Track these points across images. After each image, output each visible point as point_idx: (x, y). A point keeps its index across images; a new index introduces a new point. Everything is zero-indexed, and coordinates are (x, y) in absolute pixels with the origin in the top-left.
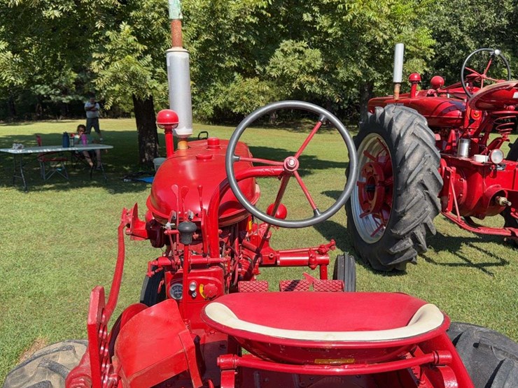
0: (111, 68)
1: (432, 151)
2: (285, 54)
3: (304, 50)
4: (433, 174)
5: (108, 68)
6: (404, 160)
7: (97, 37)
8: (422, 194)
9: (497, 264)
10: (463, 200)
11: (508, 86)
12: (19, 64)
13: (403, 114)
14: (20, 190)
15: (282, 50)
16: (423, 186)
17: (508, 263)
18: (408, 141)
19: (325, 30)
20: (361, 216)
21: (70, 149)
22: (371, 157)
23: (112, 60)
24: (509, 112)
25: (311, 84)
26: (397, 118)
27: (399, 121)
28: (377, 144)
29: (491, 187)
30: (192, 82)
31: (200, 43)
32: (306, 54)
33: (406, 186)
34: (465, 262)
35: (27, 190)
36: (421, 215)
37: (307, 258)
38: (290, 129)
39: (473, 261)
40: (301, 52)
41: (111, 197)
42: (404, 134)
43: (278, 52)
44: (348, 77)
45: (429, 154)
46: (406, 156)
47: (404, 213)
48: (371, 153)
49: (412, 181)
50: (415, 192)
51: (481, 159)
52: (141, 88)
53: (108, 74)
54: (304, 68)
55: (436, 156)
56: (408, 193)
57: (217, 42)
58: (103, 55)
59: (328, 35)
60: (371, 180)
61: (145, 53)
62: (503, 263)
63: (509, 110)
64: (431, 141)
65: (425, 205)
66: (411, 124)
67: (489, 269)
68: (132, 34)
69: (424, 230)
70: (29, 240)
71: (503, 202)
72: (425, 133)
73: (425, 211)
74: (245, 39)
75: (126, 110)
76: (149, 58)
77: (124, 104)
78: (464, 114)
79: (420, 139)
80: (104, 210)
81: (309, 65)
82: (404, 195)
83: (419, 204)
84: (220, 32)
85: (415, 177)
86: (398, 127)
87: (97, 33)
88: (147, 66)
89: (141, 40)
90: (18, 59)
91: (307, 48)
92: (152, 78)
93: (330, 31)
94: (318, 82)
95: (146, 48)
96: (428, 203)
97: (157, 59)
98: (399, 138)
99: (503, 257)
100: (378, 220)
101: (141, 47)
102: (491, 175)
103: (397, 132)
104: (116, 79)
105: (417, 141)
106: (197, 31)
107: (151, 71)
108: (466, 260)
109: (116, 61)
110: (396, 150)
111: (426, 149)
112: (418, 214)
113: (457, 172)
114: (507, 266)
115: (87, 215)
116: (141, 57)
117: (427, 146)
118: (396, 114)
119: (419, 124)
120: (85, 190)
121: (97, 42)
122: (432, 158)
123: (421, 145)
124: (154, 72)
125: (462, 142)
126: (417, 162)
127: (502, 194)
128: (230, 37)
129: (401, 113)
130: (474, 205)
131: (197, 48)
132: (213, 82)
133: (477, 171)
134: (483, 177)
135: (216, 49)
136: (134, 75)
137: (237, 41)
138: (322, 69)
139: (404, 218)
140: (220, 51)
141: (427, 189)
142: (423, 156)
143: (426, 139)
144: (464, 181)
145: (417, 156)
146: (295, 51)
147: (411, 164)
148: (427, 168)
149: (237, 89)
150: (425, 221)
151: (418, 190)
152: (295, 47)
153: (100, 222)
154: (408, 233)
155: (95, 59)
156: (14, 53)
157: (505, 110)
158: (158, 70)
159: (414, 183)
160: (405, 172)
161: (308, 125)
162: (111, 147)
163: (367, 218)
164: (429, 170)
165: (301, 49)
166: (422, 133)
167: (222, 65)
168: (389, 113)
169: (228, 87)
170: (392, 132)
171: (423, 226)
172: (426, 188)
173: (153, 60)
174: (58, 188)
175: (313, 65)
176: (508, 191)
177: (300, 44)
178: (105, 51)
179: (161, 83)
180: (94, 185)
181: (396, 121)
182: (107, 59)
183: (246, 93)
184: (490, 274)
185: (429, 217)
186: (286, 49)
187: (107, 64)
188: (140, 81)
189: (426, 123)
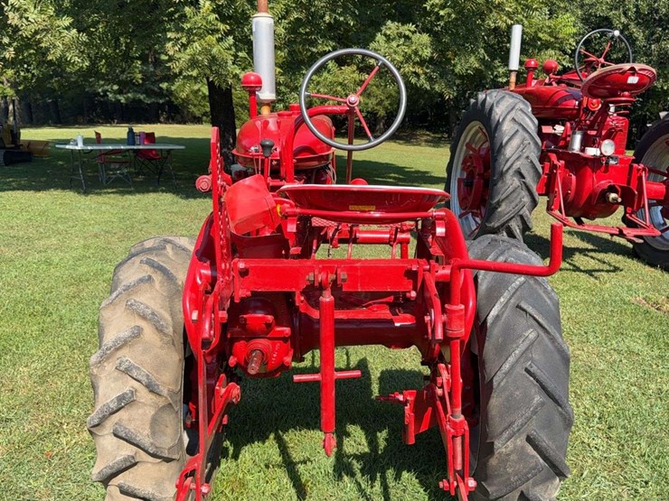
0: (188, 51)
1: (533, 138)
2: (388, 39)
3: (410, 35)
4: (531, 162)
5: (185, 49)
6: (501, 147)
7: (172, 14)
8: (518, 184)
9: (608, 271)
10: (570, 198)
11: (621, 69)
12: (85, 44)
13: (505, 99)
14: (79, 193)
15: (385, 35)
16: (520, 174)
17: (621, 270)
18: (507, 127)
19: (436, 10)
20: (460, 216)
21: (135, 147)
22: (474, 150)
23: (190, 42)
24: (623, 99)
25: (417, 75)
26: (498, 102)
27: (500, 106)
28: (480, 134)
29: (603, 182)
30: (278, 70)
31: (289, 23)
32: (413, 39)
33: (502, 175)
34: (571, 268)
35: (86, 193)
36: (517, 205)
37: (388, 236)
38: (401, 142)
39: (582, 268)
40: (407, 38)
41: (183, 202)
42: (504, 119)
43: (379, 37)
44: (467, 70)
45: (529, 140)
46: (504, 142)
47: (499, 204)
48: (473, 146)
49: (509, 169)
50: (511, 181)
51: (592, 152)
52: (222, 75)
53: (185, 57)
54: (410, 56)
55: (536, 143)
56: (503, 182)
57: (309, 22)
58: (179, 35)
59: (439, 18)
60: (471, 175)
61: (227, 34)
62: (616, 269)
63: (623, 96)
64: (533, 128)
65: (521, 195)
66: (512, 109)
67: (596, 274)
68: (213, 11)
69: (520, 223)
70: (96, 236)
71: (613, 199)
72: (527, 119)
73: (521, 201)
74: (342, 19)
75: (198, 114)
76: (231, 39)
77: (195, 106)
78: (580, 104)
79: (520, 125)
80: (176, 213)
81: (416, 53)
82: (499, 185)
83: (515, 195)
84: (313, 10)
85: (512, 165)
86: (498, 112)
87: (172, 9)
88: (228, 49)
89: (223, 19)
90: (84, 37)
91: (415, 32)
92: (234, 63)
93: (442, 13)
94: (426, 74)
95: (228, 27)
96: (524, 193)
97: (240, 41)
98: (498, 123)
99: (617, 265)
100: (478, 219)
101: (222, 27)
102: (603, 169)
103: (497, 118)
104: (193, 63)
105: (517, 127)
106: (286, 9)
107: (233, 55)
108: (574, 266)
109: (194, 42)
110: (494, 137)
111: (526, 135)
112: (513, 205)
113: (566, 166)
114: (619, 273)
115: (158, 217)
116: (222, 39)
117: (528, 132)
118: (498, 98)
119: (521, 110)
120: (152, 196)
121: (172, 20)
122: (532, 146)
123: (521, 130)
124: (236, 56)
125: (574, 133)
126: (515, 149)
127: (612, 189)
128: (324, 16)
129: (504, 97)
130: (582, 202)
131: (286, 29)
132: (303, 70)
133: (587, 164)
134: (593, 171)
135: (308, 30)
136: (213, 59)
137: (332, 21)
138: (432, 58)
139: (499, 210)
140: (312, 33)
141: (524, 178)
142: (522, 143)
143: (528, 126)
144: (574, 177)
145: (515, 142)
146: (400, 35)
147: (508, 151)
148: (525, 155)
149: (330, 78)
150: (521, 213)
151: (515, 179)
152: (400, 30)
153: (172, 223)
154: (502, 225)
155: (170, 40)
156: (79, 32)
157: (619, 96)
158: (240, 54)
159: (511, 172)
160: (501, 159)
161: (425, 138)
162: (183, 147)
163: (467, 218)
164: (527, 157)
165: (407, 33)
166: (523, 119)
167: (314, 50)
168: (491, 98)
169: (320, 76)
170: (492, 118)
171: (519, 218)
172: (522, 176)
173: (235, 43)
174: (123, 193)
175: (420, 53)
176: (620, 187)
177: (406, 27)
178: (182, 30)
179: (243, 69)
180: (163, 191)
181: (497, 106)
182: (184, 40)
183: (341, 84)
184: (596, 278)
185: (525, 208)
186: (388, 32)
187: (183, 45)
188: (220, 65)
189: (530, 109)
